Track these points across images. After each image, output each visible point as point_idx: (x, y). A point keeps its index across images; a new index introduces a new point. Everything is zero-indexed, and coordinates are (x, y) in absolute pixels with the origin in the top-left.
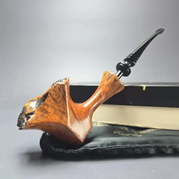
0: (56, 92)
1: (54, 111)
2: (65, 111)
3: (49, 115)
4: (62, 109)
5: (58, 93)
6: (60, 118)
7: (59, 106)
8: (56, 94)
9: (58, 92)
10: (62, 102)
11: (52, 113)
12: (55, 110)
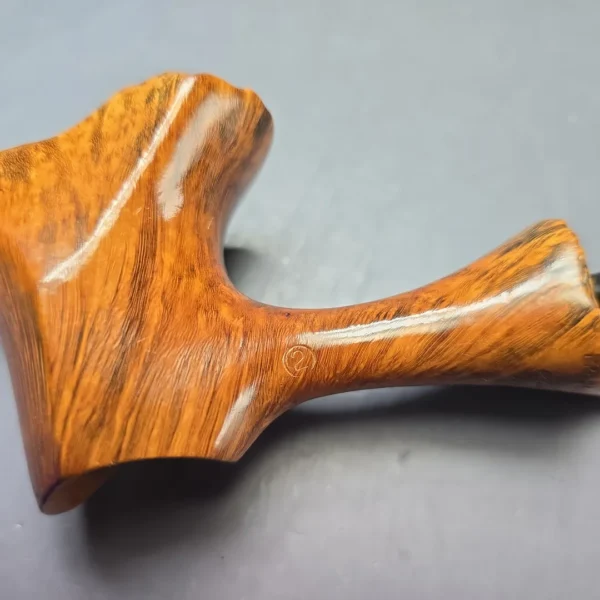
0: (127, 108)
1: (52, 184)
2: (93, 214)
3: (12, 189)
4: (88, 194)
5: (134, 111)
6: (45, 227)
7: (89, 178)
8: (122, 117)
9: (137, 106)
10: (115, 162)
11: (36, 190)
12: (57, 186)
